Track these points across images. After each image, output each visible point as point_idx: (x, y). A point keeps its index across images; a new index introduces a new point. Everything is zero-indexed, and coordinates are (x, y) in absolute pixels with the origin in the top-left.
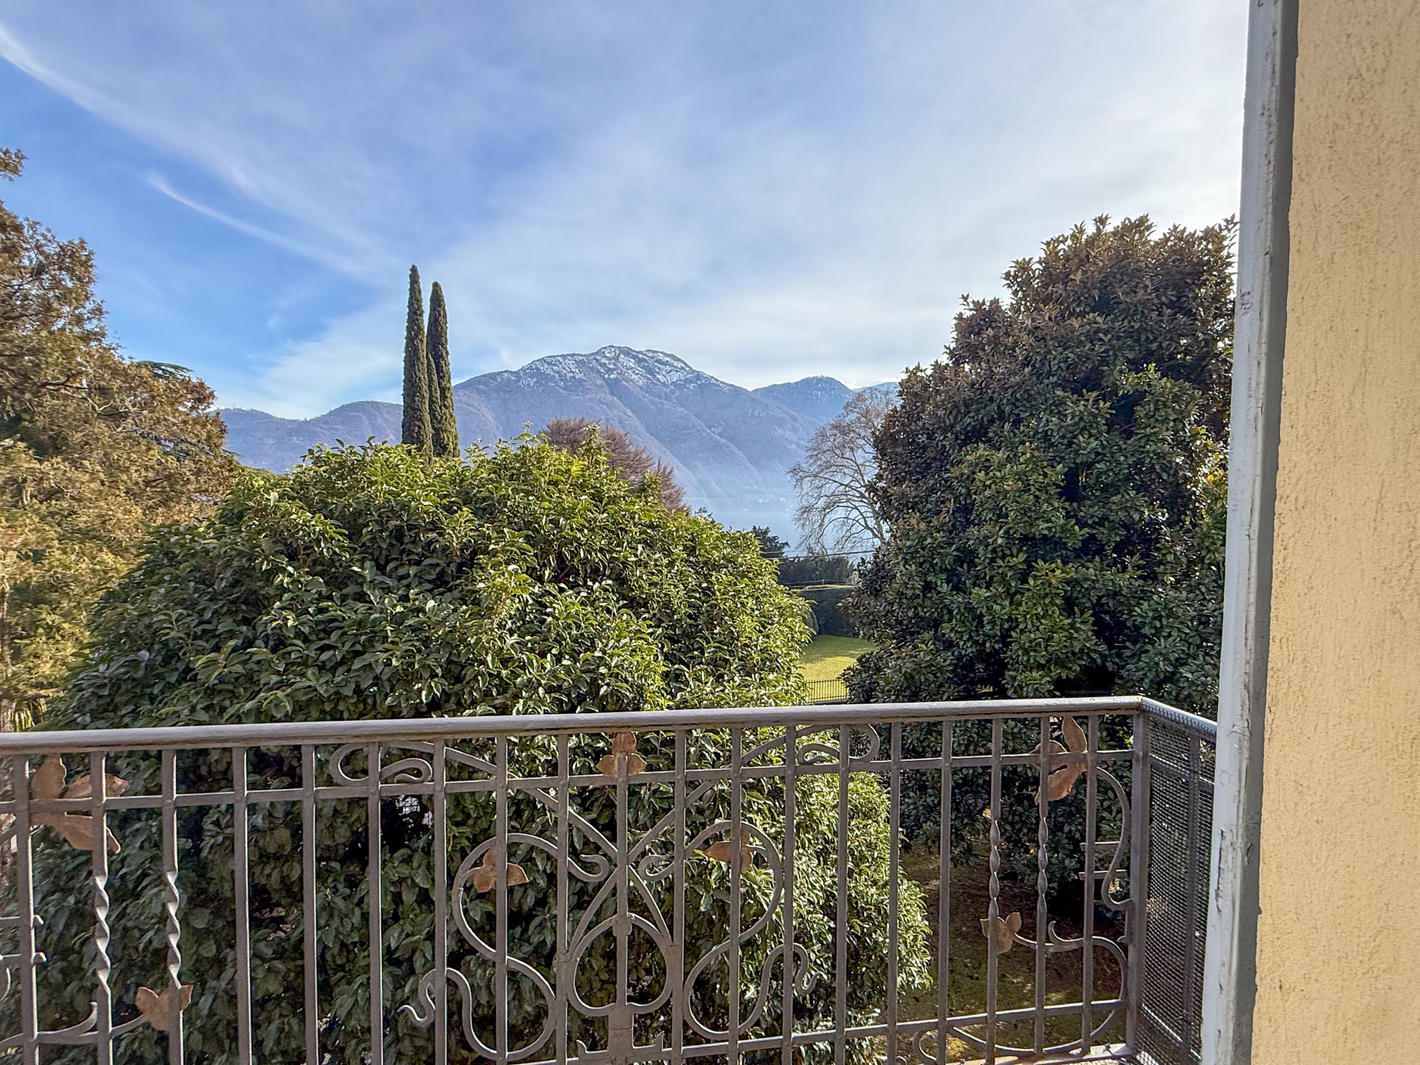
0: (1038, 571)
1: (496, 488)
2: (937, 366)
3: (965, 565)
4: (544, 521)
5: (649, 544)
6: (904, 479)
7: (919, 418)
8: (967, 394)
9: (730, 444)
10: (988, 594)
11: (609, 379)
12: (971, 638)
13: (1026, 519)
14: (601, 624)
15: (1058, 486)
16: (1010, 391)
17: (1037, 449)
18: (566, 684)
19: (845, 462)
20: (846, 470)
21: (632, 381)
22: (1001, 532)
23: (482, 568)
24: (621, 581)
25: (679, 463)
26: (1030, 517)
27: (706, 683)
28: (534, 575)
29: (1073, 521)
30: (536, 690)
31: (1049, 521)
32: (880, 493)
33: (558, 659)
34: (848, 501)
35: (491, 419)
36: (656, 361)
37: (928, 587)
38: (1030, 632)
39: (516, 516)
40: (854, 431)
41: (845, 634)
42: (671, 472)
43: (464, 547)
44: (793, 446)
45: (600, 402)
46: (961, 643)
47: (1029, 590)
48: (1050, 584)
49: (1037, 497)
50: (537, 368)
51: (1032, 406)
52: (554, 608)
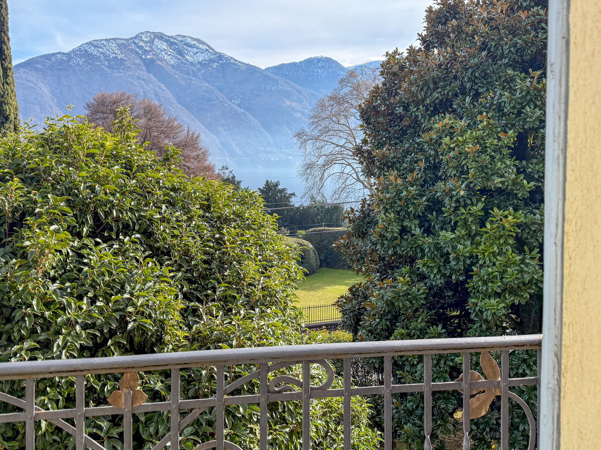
0: (494, 217)
1: (42, 160)
2: (411, 51)
3: (434, 213)
4: (82, 188)
5: (171, 204)
6: (385, 143)
7: (397, 94)
8: (435, 73)
9: (247, 113)
10: (453, 236)
11: (146, 59)
12: (439, 271)
13: (484, 175)
14: (130, 271)
15: (509, 148)
16: (470, 71)
17: (493, 117)
18: (99, 321)
19: (340, 127)
20: (341, 134)
21: (166, 61)
22: (463, 186)
23: (29, 228)
24: (148, 234)
25: (205, 129)
26: (486, 173)
27: (217, 317)
28: (74, 231)
29: (522, 176)
30: (74, 327)
31: (502, 176)
32: (366, 155)
33: (93, 301)
34: (343, 159)
35: (47, 92)
36: (185, 44)
37: (404, 231)
38: (488, 267)
39: (58, 183)
40: (347, 102)
41: (342, 267)
42: (198, 137)
43: (15, 210)
44: (299, 115)
45: (139, 78)
46: (432, 276)
47: (486, 233)
48: (504, 228)
49: (492, 157)
50: (85, 50)
51: (488, 83)
52: (91, 260)
